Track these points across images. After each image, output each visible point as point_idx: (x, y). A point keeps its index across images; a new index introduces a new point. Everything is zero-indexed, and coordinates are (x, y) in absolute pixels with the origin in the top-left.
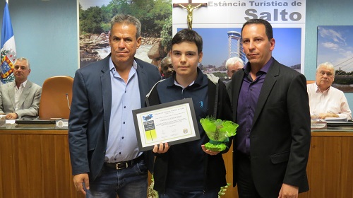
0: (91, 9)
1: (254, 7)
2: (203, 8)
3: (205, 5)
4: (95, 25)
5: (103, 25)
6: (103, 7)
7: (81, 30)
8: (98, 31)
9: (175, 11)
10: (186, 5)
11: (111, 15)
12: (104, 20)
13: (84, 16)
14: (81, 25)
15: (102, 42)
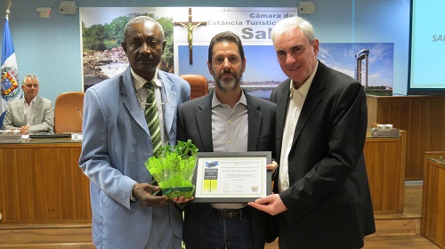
0: (94, 27)
1: (250, 26)
2: (203, 27)
3: (204, 24)
4: (98, 42)
5: (106, 42)
6: (106, 25)
7: (84, 48)
8: (102, 48)
9: (176, 29)
10: (186, 24)
11: (114, 33)
12: (107, 37)
13: (87, 33)
14: (84, 43)
15: (105, 59)
